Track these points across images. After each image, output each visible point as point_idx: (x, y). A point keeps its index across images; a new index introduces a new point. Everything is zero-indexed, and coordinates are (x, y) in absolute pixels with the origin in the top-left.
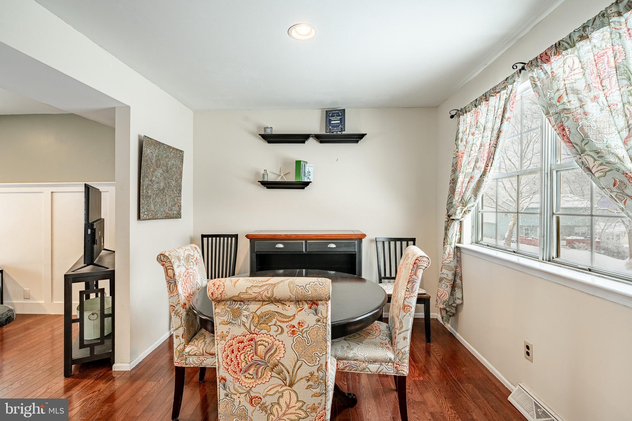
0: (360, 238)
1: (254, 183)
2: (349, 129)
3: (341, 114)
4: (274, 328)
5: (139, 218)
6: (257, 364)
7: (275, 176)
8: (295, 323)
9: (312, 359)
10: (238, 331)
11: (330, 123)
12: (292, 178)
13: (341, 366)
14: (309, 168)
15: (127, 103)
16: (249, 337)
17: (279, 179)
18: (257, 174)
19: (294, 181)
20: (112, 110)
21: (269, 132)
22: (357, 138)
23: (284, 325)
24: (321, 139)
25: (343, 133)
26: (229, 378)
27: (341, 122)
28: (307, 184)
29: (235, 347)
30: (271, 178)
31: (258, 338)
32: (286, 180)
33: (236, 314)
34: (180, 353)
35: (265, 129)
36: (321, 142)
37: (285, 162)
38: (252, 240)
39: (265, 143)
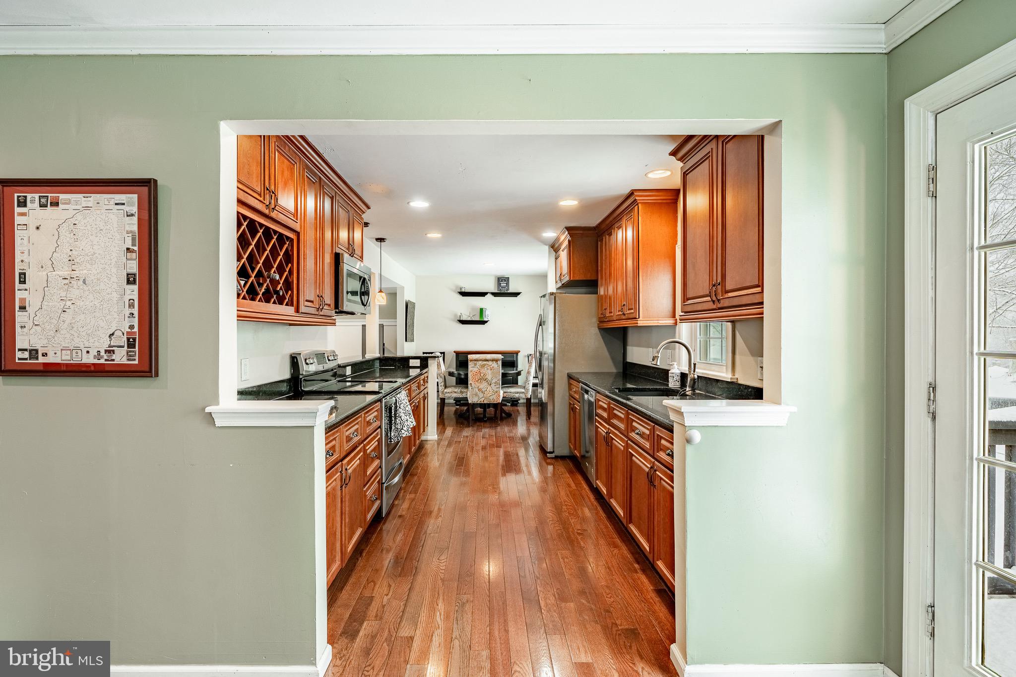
0: (517, 353)
1: (454, 321)
2: (511, 290)
3: (507, 280)
4: (486, 368)
5: (406, 341)
6: (481, 379)
7: (467, 317)
8: (491, 367)
9: (496, 378)
10: (475, 369)
11: (500, 286)
12: (477, 318)
13: (505, 395)
14: (487, 312)
15: (403, 285)
16: (479, 371)
17: (469, 319)
18: (456, 315)
19: (479, 320)
20: (396, 288)
21: (463, 290)
22: (516, 294)
23: (488, 367)
24: (495, 294)
25: (508, 291)
26: (472, 384)
27: (507, 285)
28: (487, 322)
29: (474, 374)
30: (464, 318)
31: (481, 371)
32: (474, 319)
33: (475, 365)
34: (443, 392)
35: (461, 289)
36: (495, 296)
37: (473, 309)
38: (458, 354)
39: (461, 297)
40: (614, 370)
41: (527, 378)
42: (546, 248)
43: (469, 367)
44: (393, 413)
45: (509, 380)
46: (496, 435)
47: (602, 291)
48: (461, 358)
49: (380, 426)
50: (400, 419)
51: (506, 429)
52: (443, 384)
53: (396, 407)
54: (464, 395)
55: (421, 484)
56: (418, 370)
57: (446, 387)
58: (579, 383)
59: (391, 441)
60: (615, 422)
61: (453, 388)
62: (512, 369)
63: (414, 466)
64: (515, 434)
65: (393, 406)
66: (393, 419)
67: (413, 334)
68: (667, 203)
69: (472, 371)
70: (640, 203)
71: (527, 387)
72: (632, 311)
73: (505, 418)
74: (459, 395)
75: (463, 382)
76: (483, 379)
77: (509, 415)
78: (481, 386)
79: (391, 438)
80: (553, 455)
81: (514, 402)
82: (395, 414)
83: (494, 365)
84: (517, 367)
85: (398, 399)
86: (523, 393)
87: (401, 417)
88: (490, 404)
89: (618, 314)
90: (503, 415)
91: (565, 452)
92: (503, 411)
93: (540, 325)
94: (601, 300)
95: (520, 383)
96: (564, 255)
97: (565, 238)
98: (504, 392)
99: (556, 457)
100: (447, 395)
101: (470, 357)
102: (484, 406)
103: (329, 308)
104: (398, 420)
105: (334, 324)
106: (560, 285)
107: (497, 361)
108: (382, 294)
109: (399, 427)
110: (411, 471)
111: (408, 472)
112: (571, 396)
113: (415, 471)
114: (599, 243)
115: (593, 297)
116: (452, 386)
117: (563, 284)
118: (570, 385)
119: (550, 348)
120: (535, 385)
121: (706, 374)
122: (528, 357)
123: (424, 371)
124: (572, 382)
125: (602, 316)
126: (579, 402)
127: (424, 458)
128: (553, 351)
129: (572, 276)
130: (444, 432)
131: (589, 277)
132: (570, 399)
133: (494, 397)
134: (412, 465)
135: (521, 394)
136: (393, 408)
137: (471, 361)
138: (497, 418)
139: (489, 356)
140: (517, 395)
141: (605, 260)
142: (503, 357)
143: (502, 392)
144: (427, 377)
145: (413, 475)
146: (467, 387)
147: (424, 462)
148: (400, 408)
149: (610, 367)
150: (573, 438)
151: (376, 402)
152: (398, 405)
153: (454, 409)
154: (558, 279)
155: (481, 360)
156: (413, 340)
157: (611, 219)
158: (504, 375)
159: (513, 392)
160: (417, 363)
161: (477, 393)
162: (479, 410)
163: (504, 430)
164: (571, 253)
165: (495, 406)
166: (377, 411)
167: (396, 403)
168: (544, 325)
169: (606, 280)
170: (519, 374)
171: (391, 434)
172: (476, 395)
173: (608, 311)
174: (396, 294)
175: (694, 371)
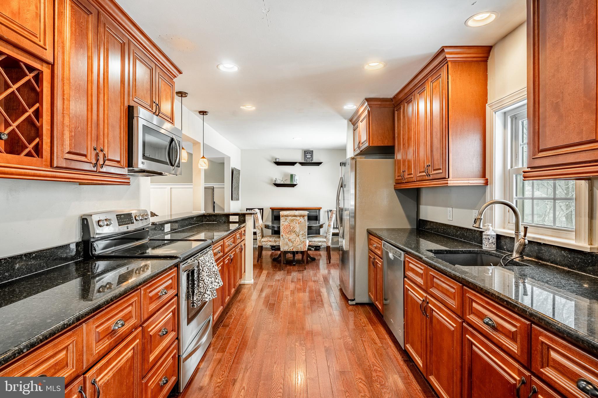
0: (319, 209)
1: (270, 184)
2: (314, 161)
3: (311, 152)
4: (295, 223)
5: (232, 199)
6: (290, 231)
7: (280, 181)
8: (299, 221)
9: (303, 230)
10: (286, 223)
11: (306, 157)
12: (288, 182)
13: (310, 243)
14: (296, 178)
15: (229, 156)
16: (289, 225)
17: (282, 183)
18: (272, 180)
19: (290, 183)
20: (223, 158)
21: (278, 160)
22: (319, 164)
23: (297, 222)
24: (302, 164)
25: (312, 161)
26: (284, 235)
27: (311, 157)
28: (296, 185)
29: (285, 227)
30: (278, 182)
31: (291, 225)
32: (286, 183)
33: (286, 219)
34: (260, 241)
35: (276, 159)
36: (302, 165)
37: (285, 175)
38: (273, 210)
39: (276, 166)
40: (408, 226)
41: (328, 230)
42: (345, 122)
43: (281, 221)
44: (195, 277)
45: (313, 231)
46: (302, 279)
47: (399, 156)
48: (275, 214)
49: (177, 294)
50: (203, 283)
51: (311, 272)
52: (260, 234)
53: (199, 270)
54: (277, 244)
55: (230, 338)
56: (237, 225)
57: (263, 236)
58: (382, 240)
59: (193, 306)
60: (434, 291)
61: (268, 238)
62: (315, 222)
63: (229, 314)
64: (319, 278)
65: (196, 269)
66: (196, 282)
67: (238, 194)
68: (477, 61)
69: (283, 225)
70: (449, 61)
71: (327, 237)
72: (441, 171)
73: (311, 262)
74: (273, 243)
75: (277, 232)
76: (292, 231)
77: (313, 259)
78: (291, 237)
79: (193, 303)
80: (354, 303)
81: (317, 248)
82: (198, 277)
83: (302, 219)
84: (319, 220)
85: (200, 262)
86: (325, 242)
87: (204, 281)
88: (298, 251)
89: (419, 175)
90: (309, 259)
91: (365, 300)
92: (308, 256)
93: (342, 187)
94: (397, 164)
95: (321, 234)
96: (362, 125)
97: (364, 111)
98: (310, 241)
99: (357, 304)
100: (263, 243)
101: (282, 213)
102: (294, 253)
103: (118, 165)
104: (200, 284)
105: (128, 183)
106: (358, 151)
107: (303, 216)
108: (204, 159)
109: (202, 291)
110: (224, 320)
111: (222, 322)
112: (370, 250)
113: (228, 320)
114: (396, 112)
115: (390, 161)
116: (268, 236)
117: (361, 151)
118: (369, 240)
119: (352, 206)
120: (334, 234)
121: (540, 239)
122: (328, 212)
123: (242, 225)
124: (371, 237)
125: (400, 178)
126: (382, 259)
127: (239, 304)
128: (354, 208)
129: (371, 142)
130: (260, 276)
131: (386, 143)
132: (369, 253)
133: (302, 246)
134: (227, 313)
135: (323, 243)
136: (195, 271)
137: (282, 216)
138: (304, 261)
139: (297, 213)
140: (320, 244)
141: (403, 127)
142: (308, 212)
143: (307, 241)
144: (245, 231)
145: (225, 326)
146: (279, 237)
147: (238, 309)
148: (203, 271)
149: (406, 225)
150: (373, 289)
151: (170, 268)
152: (200, 268)
153: (270, 253)
154: (356, 146)
155: (290, 216)
156: (238, 199)
157: (411, 86)
158: (310, 228)
159: (317, 241)
160: (236, 219)
161: (287, 243)
162: (290, 256)
163: (309, 273)
164: (370, 122)
165: (302, 253)
166: (171, 278)
167: (198, 267)
168: (345, 187)
169: (404, 145)
170: (321, 226)
171: (193, 298)
172: (287, 244)
173: (407, 173)
174: (224, 163)
175: (525, 236)
